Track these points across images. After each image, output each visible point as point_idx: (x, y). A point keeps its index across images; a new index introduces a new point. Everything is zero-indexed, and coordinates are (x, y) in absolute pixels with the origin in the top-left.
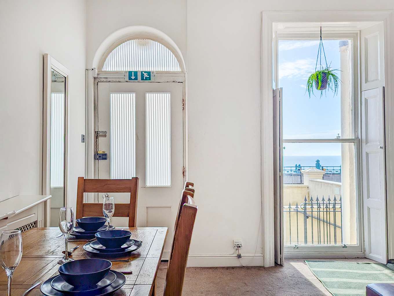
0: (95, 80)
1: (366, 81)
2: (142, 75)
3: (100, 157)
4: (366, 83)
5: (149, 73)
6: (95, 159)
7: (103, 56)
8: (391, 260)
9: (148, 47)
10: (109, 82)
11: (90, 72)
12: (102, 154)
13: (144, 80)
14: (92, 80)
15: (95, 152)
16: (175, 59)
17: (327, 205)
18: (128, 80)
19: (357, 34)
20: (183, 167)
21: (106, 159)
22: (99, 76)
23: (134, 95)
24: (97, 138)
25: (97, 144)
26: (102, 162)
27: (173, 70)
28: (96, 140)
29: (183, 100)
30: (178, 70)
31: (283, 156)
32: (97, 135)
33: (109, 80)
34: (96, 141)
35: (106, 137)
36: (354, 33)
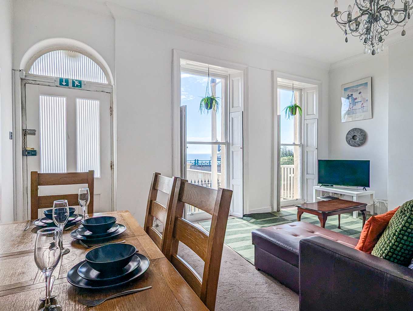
0: (23, 81)
1: (233, 107)
2: (73, 83)
3: (29, 153)
4: (232, 108)
5: (80, 82)
6: (23, 155)
7: (30, 59)
8: (245, 215)
9: (77, 59)
10: (38, 84)
11: (18, 73)
12: (32, 150)
13: (75, 87)
14: (20, 81)
15: (23, 149)
16: (102, 73)
17: (207, 185)
18: (59, 85)
19: (227, 76)
20: (111, 162)
21: (35, 155)
22: (27, 78)
23: (65, 99)
24: (25, 136)
25: (26, 141)
26: (30, 158)
27: (101, 82)
28: (25, 137)
29: (111, 107)
30: (105, 83)
31: (187, 153)
32: (25, 133)
33: (38, 83)
34: (25, 139)
35: (35, 135)
36: (225, 76)
